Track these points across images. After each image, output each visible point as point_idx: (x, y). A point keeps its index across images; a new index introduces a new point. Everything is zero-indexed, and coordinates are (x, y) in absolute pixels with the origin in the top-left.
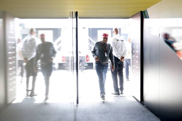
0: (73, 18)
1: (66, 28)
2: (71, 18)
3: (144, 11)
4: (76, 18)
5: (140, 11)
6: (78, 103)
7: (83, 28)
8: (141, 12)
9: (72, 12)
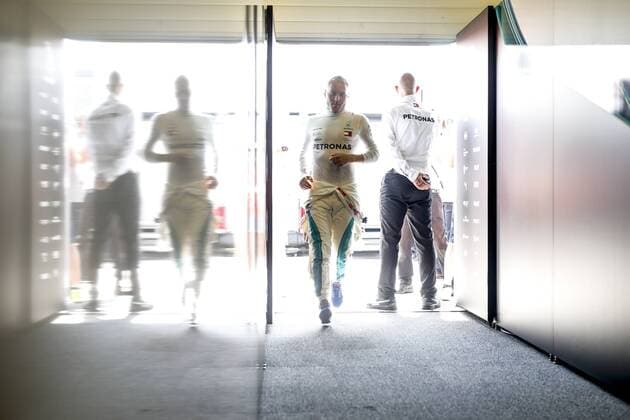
0: (256, 42)
1: (232, 114)
2: (249, 41)
3: (500, 7)
4: (266, 42)
5: (486, 6)
6: (269, 321)
7: (291, 114)
8: (491, 10)
9: (255, 7)
